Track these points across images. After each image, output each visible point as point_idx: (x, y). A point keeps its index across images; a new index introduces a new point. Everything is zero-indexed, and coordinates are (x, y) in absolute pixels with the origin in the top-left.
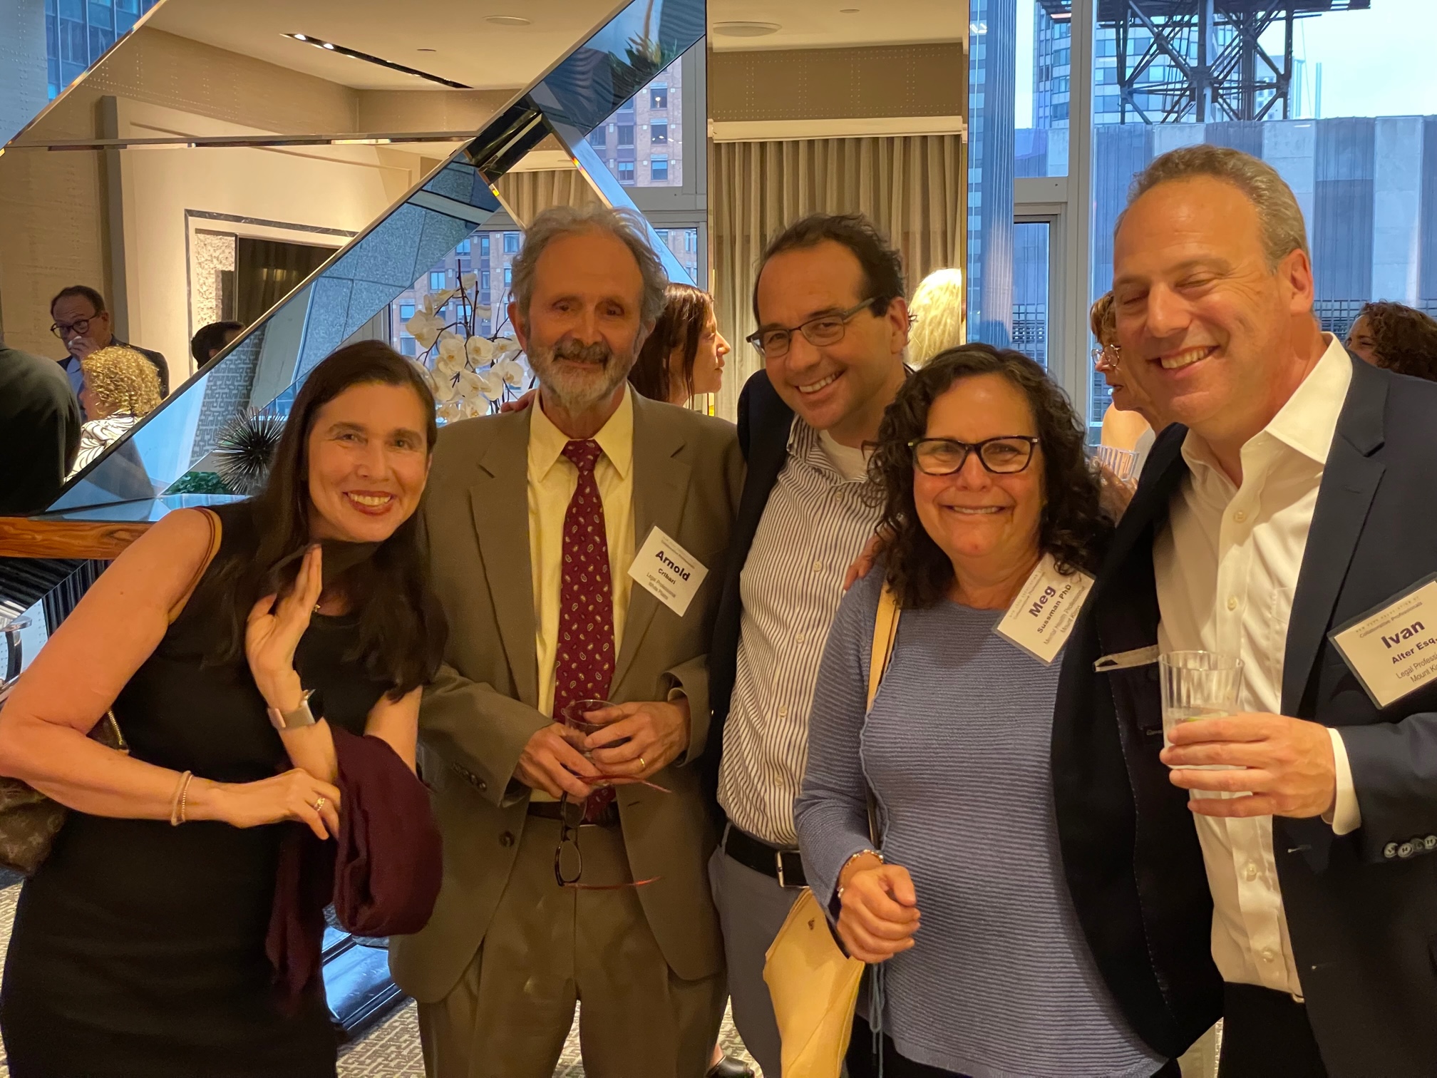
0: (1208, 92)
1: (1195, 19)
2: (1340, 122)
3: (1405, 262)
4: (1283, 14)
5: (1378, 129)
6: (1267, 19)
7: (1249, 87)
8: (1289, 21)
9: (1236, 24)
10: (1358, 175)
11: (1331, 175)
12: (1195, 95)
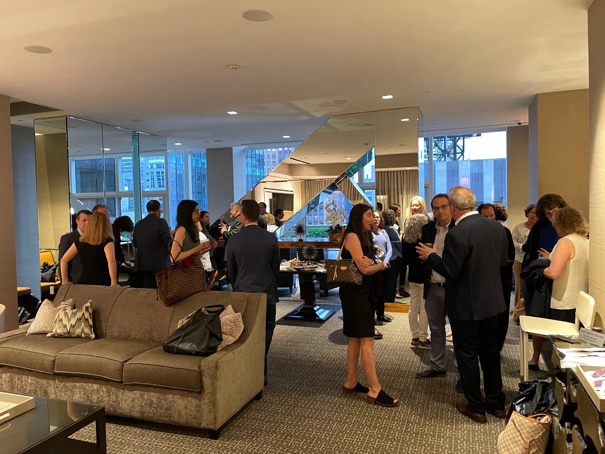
0: (446, 155)
1: (443, 139)
2: (475, 161)
3: (491, 190)
4: (462, 138)
5: (484, 162)
6: (459, 139)
7: (455, 153)
8: (464, 139)
9: (452, 140)
10: (480, 171)
11: (474, 172)
12: (443, 155)
